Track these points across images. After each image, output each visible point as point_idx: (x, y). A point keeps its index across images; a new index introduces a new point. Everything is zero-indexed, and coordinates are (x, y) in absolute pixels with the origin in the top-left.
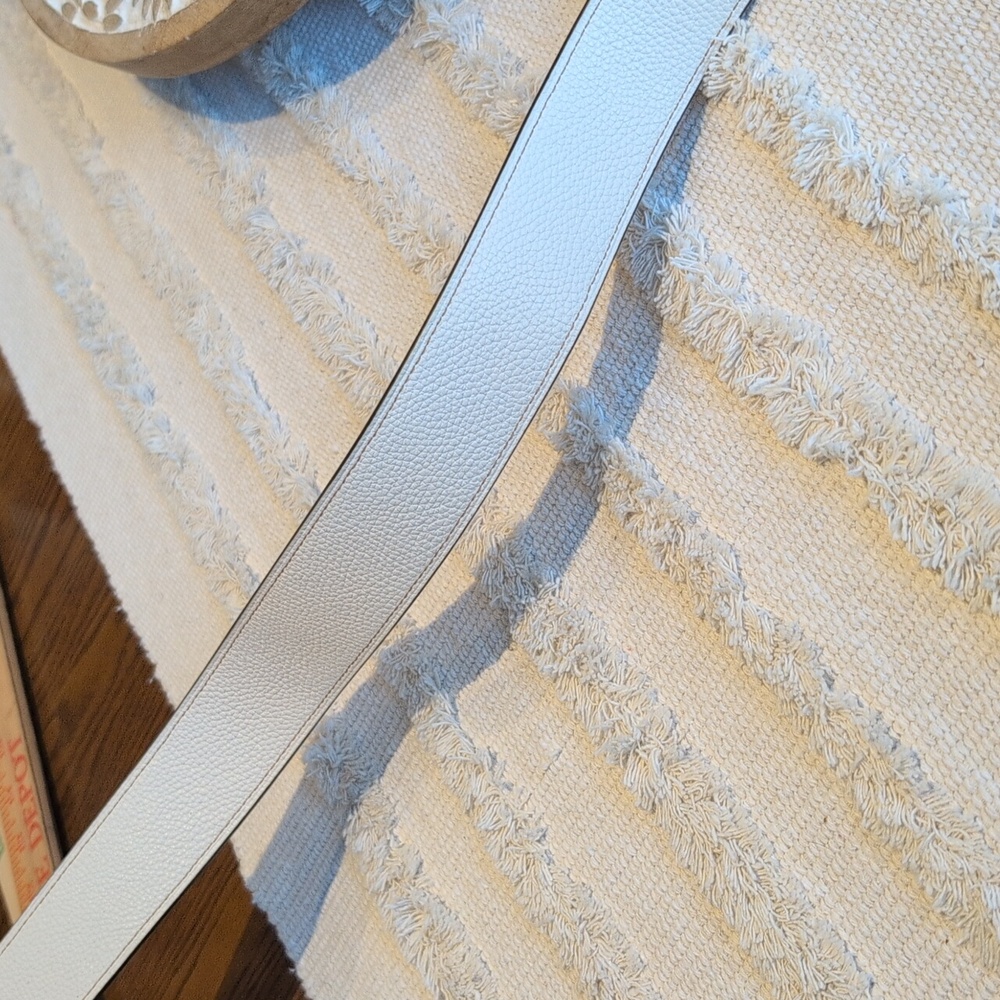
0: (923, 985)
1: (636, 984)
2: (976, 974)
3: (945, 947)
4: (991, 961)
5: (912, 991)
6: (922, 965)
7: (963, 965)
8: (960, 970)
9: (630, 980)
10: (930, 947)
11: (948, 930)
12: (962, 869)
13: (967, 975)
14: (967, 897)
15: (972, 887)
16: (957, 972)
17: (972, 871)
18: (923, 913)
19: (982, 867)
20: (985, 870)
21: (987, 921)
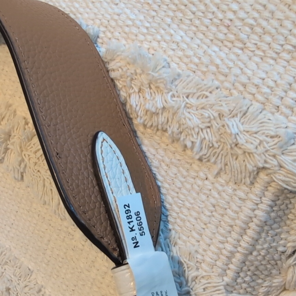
0: (194, 214)
1: (28, 284)
2: (230, 191)
3: (206, 182)
4: (239, 176)
5: (189, 221)
6: (192, 201)
7: (220, 188)
8: (219, 193)
9: (25, 283)
10: (196, 187)
11: (206, 170)
12: (209, 117)
13: (224, 194)
14: (216, 137)
15: (218, 126)
16: (217, 196)
17: (216, 115)
18: (187, 166)
19: (221, 108)
20: (225, 109)
21: (233, 146)
